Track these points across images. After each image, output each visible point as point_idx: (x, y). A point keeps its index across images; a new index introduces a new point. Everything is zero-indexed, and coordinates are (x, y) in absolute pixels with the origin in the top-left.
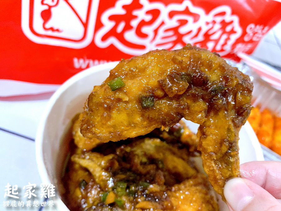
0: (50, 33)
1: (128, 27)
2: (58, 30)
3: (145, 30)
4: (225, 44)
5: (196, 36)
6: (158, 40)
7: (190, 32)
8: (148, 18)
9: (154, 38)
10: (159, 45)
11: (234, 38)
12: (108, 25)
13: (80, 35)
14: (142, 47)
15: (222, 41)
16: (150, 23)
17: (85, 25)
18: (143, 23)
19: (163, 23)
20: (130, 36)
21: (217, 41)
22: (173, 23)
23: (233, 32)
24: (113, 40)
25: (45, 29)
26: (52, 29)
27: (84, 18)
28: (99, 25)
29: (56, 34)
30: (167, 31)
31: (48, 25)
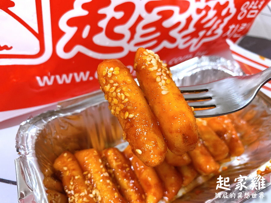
1: (96, 30)
5: (186, 27)
6: (137, 39)
7: (178, 24)
8: (119, 15)
10: (137, 45)
12: (70, 32)
13: (36, 49)
17: (40, 36)
18: (114, 22)
19: (140, 19)
24: (78, 48)
27: (36, 28)
28: (57, 34)
30: (145, 27)
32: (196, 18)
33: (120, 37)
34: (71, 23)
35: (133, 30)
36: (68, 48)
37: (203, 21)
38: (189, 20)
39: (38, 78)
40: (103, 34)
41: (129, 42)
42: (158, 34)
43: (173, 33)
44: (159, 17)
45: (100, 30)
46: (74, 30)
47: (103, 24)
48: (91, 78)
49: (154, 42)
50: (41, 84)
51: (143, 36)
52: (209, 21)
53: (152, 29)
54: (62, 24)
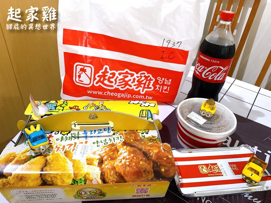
0: (80, 82)
1: (105, 79)
2: (82, 81)
3: (111, 80)
4: (149, 85)
5: (134, 82)
6: (118, 84)
7: (130, 80)
8: (111, 76)
9: (116, 83)
10: (118, 86)
11: (152, 82)
12: (98, 79)
13: (89, 83)
14: (112, 86)
15: (147, 84)
16: (113, 77)
17: (90, 79)
18: (110, 78)
19: (117, 77)
20: (106, 82)
21: (145, 84)
22: (121, 77)
23: (151, 80)
24: (100, 84)
25: (79, 81)
26: (81, 81)
27: (90, 77)
28: (95, 79)
29: (82, 82)
30: (119, 80)
31: (80, 80)
32: (137, 79)
33: (112, 82)
34: (98, 76)
35: (116, 80)
36: (97, 83)
37: (140, 80)
38: (134, 79)
39: (88, 91)
40: (107, 80)
41: (115, 84)
42: (124, 83)
43: (130, 83)
44: (123, 77)
45: (106, 79)
46: (99, 78)
47: (107, 78)
48: (103, 94)
49: (124, 86)
50: (88, 93)
51: (119, 83)
52: (143, 81)
53: (122, 81)
54: (96, 77)
